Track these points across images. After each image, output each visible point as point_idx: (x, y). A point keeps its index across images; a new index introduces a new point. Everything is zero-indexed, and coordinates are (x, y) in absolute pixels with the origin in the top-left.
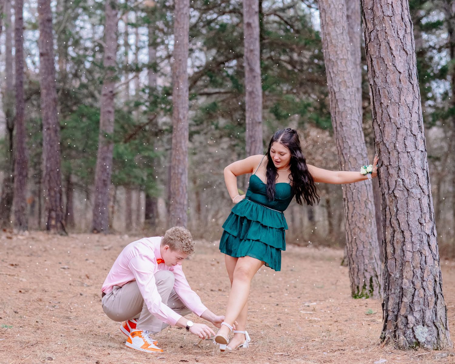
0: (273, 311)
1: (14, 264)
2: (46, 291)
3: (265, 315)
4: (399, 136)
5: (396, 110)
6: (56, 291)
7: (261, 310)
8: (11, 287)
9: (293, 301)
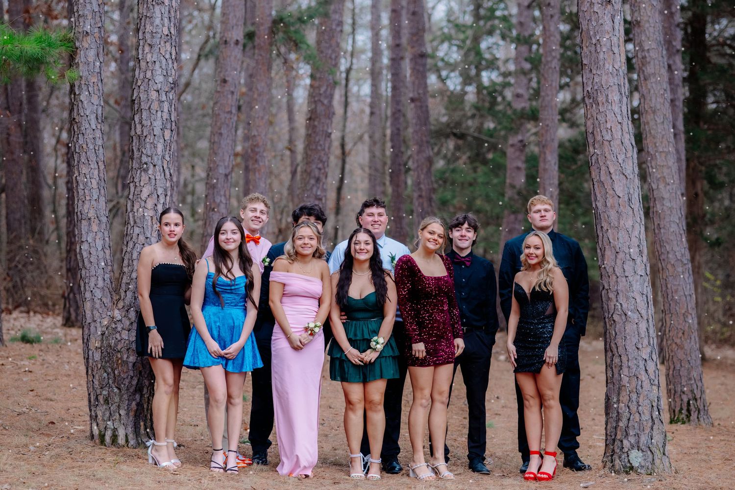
4: (618, 260)
5: (615, 233)
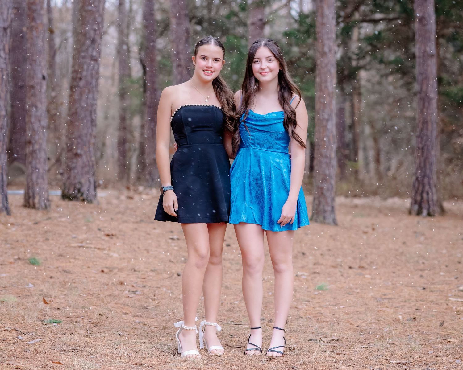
0: (413, 299)
1: (110, 234)
2: (135, 271)
3: (402, 304)
6: (148, 270)
7: (400, 296)
8: (94, 265)
9: (446, 284)
